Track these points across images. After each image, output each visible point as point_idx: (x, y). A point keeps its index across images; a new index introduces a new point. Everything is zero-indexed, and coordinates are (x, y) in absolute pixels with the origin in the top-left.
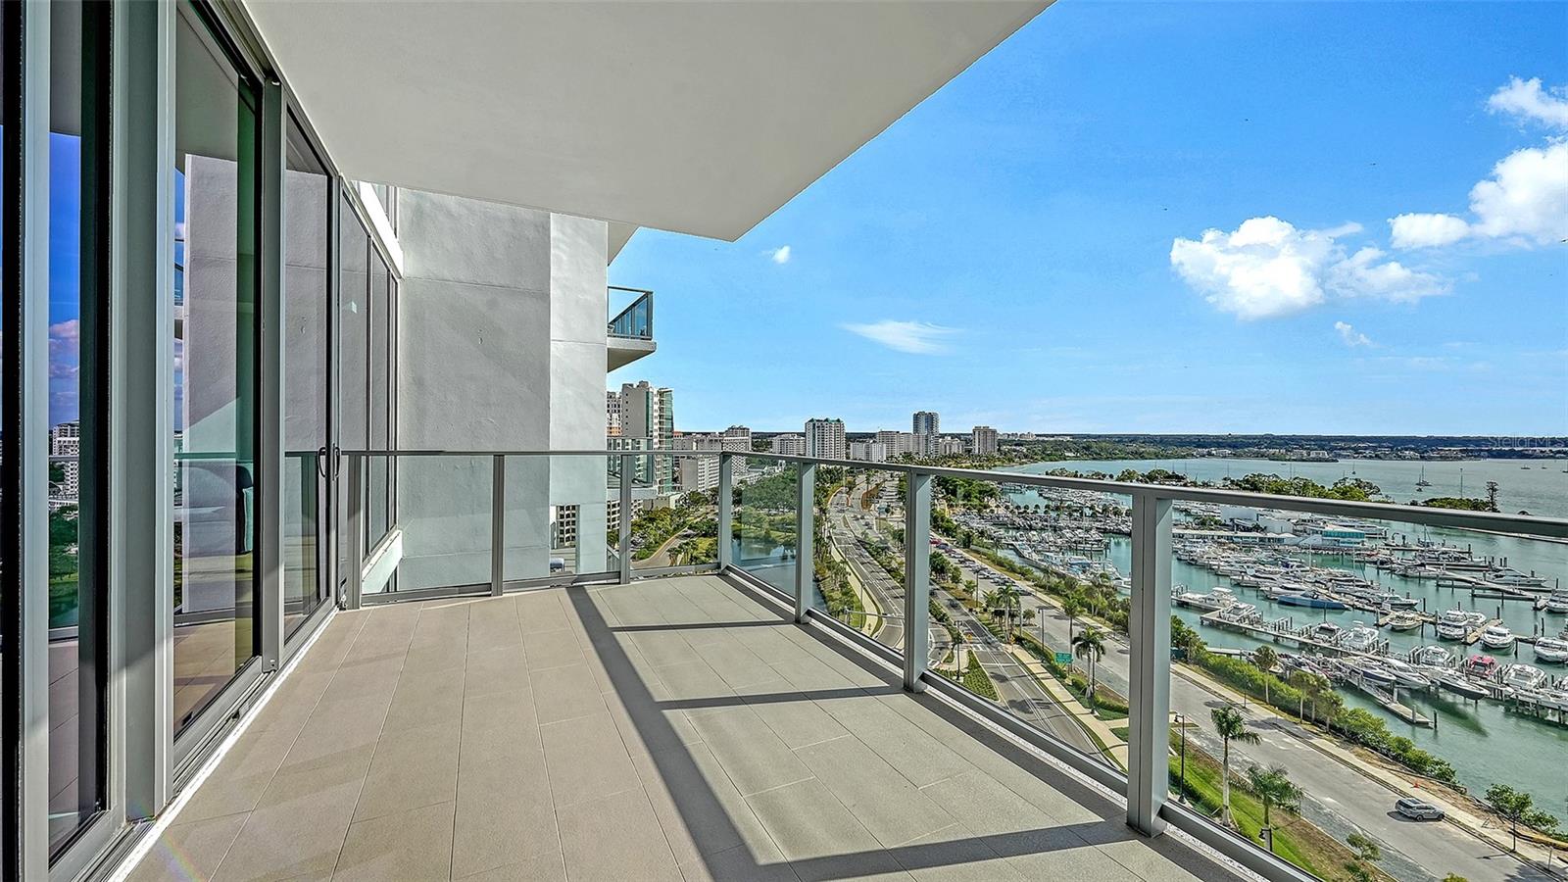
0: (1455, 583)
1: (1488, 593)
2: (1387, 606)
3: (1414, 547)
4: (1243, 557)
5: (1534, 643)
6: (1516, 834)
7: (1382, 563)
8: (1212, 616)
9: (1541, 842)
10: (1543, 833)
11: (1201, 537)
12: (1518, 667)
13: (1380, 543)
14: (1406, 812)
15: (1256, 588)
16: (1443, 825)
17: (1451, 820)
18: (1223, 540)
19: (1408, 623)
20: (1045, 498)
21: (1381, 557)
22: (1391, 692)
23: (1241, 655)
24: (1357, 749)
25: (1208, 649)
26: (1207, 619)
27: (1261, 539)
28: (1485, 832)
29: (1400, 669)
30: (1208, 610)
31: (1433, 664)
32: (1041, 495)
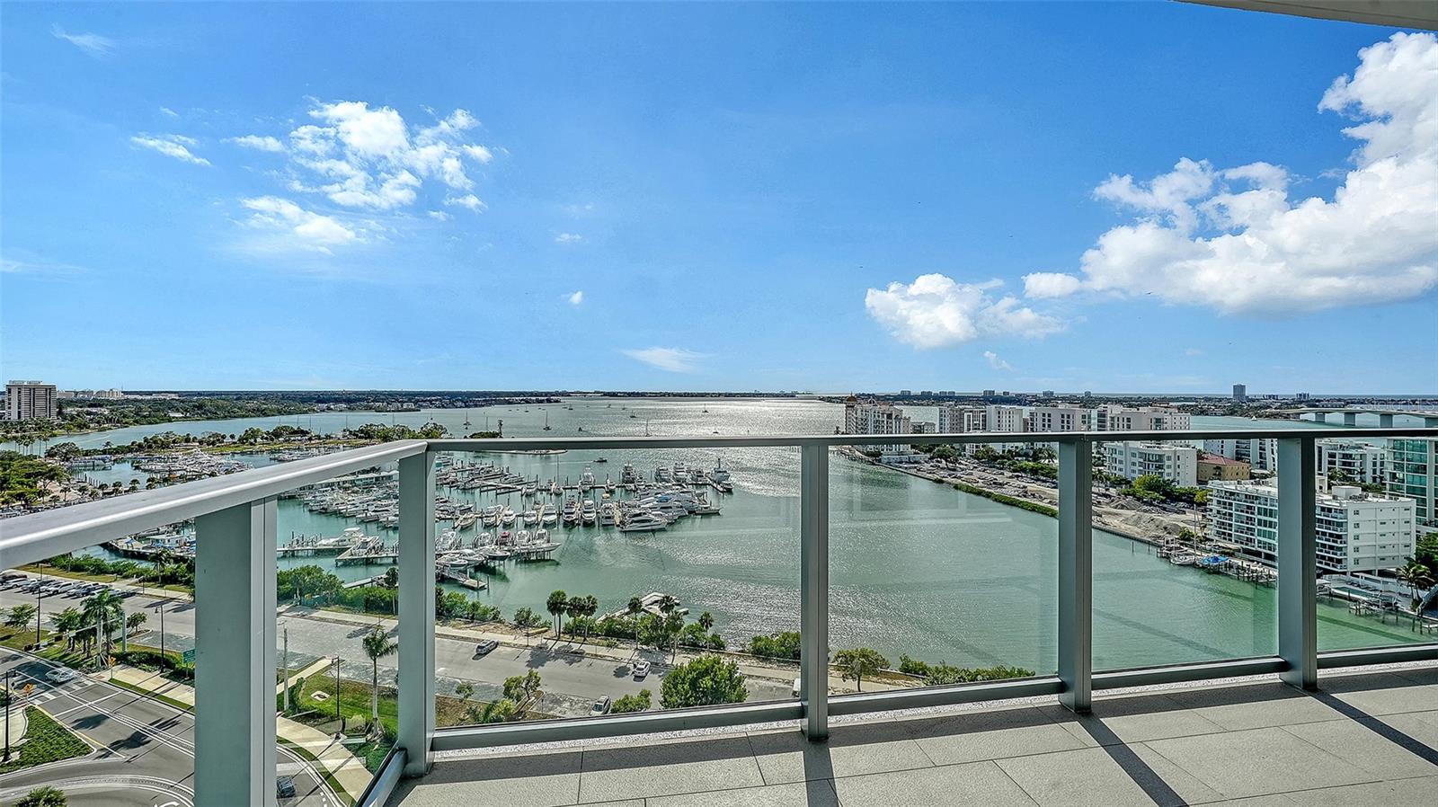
0: (489, 488)
1: (502, 490)
2: (458, 513)
3: (468, 468)
4: (365, 497)
5: (523, 516)
6: (528, 635)
7: (453, 482)
8: (345, 556)
9: (537, 633)
10: (537, 627)
11: (328, 485)
12: (519, 533)
13: (449, 468)
14: (482, 652)
15: (376, 521)
16: (499, 648)
17: (503, 644)
18: (347, 485)
19: (470, 521)
20: (145, 471)
21: (451, 479)
22: (465, 572)
23: (372, 581)
24: (452, 622)
25: (345, 586)
26: (340, 560)
27: (377, 479)
28: (515, 642)
29: (470, 555)
30: (342, 550)
31: (484, 545)
32: (137, 468)
